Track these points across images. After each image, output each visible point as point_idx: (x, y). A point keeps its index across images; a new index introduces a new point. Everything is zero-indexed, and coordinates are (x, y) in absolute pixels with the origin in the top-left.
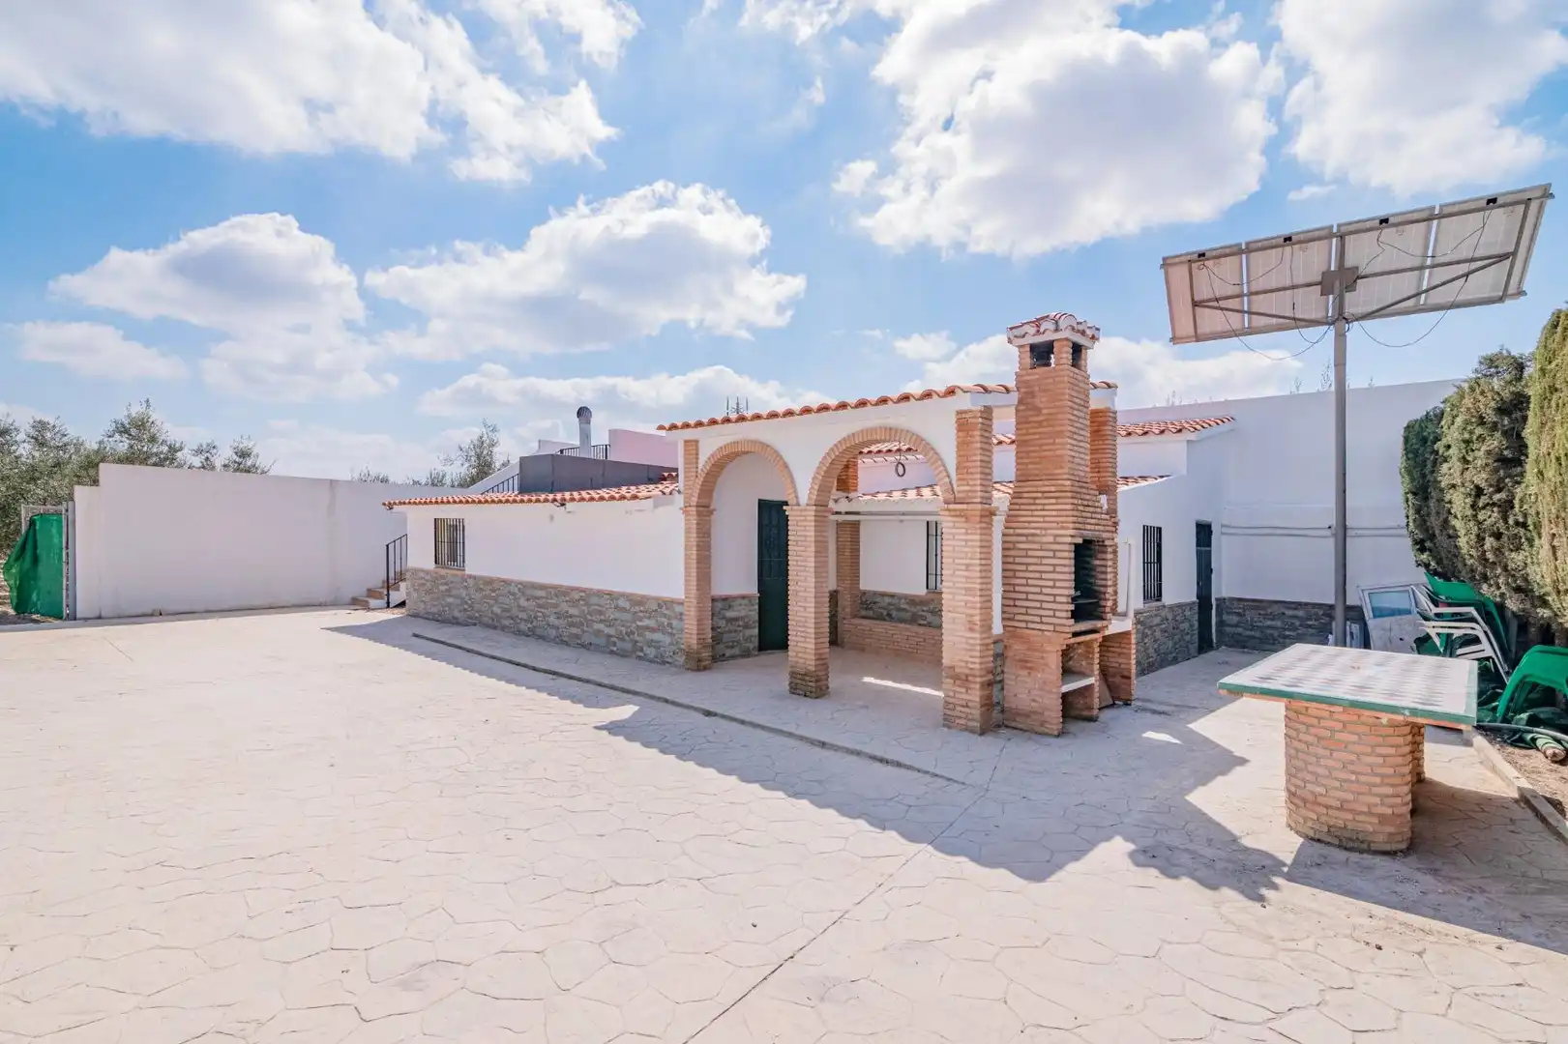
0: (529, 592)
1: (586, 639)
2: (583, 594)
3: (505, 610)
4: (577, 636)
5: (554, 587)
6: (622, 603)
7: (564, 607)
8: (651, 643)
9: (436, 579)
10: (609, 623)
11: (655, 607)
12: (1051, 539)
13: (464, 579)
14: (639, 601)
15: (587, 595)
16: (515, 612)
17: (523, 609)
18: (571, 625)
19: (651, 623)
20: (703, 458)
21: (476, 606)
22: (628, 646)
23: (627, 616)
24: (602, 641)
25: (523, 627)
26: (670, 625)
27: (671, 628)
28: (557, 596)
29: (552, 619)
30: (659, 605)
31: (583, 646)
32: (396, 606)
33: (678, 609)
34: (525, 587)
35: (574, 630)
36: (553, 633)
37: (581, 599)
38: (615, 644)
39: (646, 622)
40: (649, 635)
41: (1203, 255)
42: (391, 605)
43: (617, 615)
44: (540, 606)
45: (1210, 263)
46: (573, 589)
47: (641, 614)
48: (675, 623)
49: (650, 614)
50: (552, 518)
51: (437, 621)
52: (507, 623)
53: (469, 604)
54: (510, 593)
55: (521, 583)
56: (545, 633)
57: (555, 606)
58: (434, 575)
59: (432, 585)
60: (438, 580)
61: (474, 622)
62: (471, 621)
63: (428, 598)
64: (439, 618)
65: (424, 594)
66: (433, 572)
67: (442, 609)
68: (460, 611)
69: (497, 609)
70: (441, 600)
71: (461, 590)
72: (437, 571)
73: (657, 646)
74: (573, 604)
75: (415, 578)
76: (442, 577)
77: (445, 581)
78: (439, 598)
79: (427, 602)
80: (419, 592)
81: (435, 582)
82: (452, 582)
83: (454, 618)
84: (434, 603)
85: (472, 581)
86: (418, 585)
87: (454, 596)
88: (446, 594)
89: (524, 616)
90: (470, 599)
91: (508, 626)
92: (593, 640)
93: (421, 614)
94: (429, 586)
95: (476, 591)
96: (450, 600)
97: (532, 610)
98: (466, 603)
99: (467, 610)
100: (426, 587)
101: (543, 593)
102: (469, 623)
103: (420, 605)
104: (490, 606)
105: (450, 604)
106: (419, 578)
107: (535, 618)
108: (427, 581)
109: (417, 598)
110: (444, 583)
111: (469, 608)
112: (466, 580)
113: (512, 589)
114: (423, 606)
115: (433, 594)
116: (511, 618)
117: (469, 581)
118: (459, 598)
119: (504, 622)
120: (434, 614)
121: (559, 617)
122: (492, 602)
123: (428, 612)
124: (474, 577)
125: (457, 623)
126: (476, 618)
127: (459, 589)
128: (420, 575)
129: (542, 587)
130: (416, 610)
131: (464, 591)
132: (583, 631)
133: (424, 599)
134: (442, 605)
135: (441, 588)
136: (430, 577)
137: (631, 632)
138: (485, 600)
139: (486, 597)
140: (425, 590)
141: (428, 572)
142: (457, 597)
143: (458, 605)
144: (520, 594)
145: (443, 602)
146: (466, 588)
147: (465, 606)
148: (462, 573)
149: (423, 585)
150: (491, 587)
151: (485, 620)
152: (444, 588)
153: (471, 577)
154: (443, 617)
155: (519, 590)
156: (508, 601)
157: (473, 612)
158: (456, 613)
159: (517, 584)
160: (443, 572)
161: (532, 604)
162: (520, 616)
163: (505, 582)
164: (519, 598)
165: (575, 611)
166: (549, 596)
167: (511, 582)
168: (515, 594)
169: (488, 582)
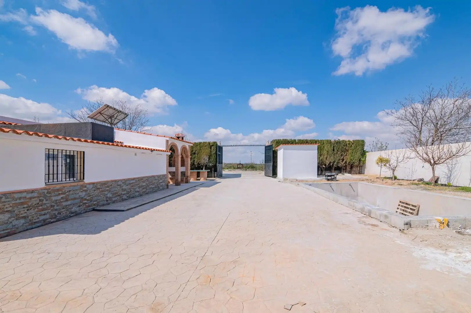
0: (128, 182)
1: (148, 191)
2: (146, 178)
4: (145, 192)
5: (138, 178)
6: (156, 178)
10: (153, 184)
13: (83, 187)
14: (159, 176)
15: (148, 178)
16: (121, 192)
17: (125, 190)
18: (143, 189)
19: (161, 181)
20: (169, 143)
21: (94, 199)
22: (157, 189)
23: (157, 181)
24: (151, 190)
28: (139, 181)
29: (137, 189)
30: (163, 176)
31: (147, 194)
33: (166, 176)
34: (125, 181)
35: (144, 190)
38: (154, 189)
43: (155, 181)
44: (132, 186)
46: (144, 177)
48: (165, 179)
49: (161, 179)
50: (136, 155)
51: (52, 223)
52: (116, 199)
53: (87, 200)
54: (118, 185)
55: (124, 180)
56: (134, 195)
57: (138, 184)
58: (44, 191)
59: (40, 200)
60: (50, 193)
61: (93, 207)
62: (90, 208)
63: (33, 212)
64: (52, 221)
65: (26, 211)
66: (42, 189)
67: (56, 212)
68: (79, 206)
69: (110, 195)
70: (56, 207)
71: (80, 194)
72: (47, 187)
73: (162, 186)
74: (144, 182)
75: (4, 202)
76: (58, 190)
77: (60, 192)
78: (52, 206)
79: (30, 216)
80: (14, 211)
81: (45, 196)
82: (70, 191)
83: (72, 213)
84: (43, 212)
85: (92, 186)
86: (10, 206)
87: (72, 199)
88: (62, 200)
89: (125, 192)
90: (89, 196)
91: (117, 200)
92: (149, 191)
93: (21, 229)
94: (34, 202)
95: (94, 191)
96: (69, 203)
97: (129, 189)
98: (86, 199)
99: (86, 203)
100: (30, 204)
101: (134, 181)
102: (88, 210)
103: (15, 222)
104: (105, 195)
105: (66, 206)
106: (14, 199)
107: (131, 191)
108: (30, 198)
109: (10, 218)
110: (59, 194)
111: (88, 202)
112: (85, 187)
113: (119, 183)
114: (23, 221)
115: (42, 206)
116: (118, 196)
117: (88, 186)
118: (78, 199)
119: (114, 199)
120: (44, 220)
121: (139, 187)
122: (106, 193)
123: (35, 222)
124: (93, 184)
125: (77, 214)
126: (94, 205)
127: (78, 193)
128: (16, 196)
129: (134, 179)
130: (7, 229)
131: (84, 193)
132: (147, 189)
133: (25, 215)
134: (56, 210)
135: (54, 198)
136: (35, 195)
137: (158, 185)
138: (102, 193)
139: (102, 191)
140: (27, 207)
141: (33, 191)
142: (75, 199)
143: (77, 204)
144: (123, 184)
145: (58, 208)
146: (86, 191)
147: (84, 202)
148: (81, 183)
149: (22, 204)
150: (106, 186)
151: (102, 203)
152: (59, 197)
153: (89, 184)
154: (58, 217)
155: (123, 183)
156: (116, 189)
157: (92, 203)
158: (74, 209)
159: (121, 180)
160: (58, 187)
161: (129, 187)
162: (123, 193)
163: (116, 181)
164: (123, 186)
165: (145, 184)
166: (136, 181)
167: (119, 180)
168: (120, 185)
169: (105, 183)
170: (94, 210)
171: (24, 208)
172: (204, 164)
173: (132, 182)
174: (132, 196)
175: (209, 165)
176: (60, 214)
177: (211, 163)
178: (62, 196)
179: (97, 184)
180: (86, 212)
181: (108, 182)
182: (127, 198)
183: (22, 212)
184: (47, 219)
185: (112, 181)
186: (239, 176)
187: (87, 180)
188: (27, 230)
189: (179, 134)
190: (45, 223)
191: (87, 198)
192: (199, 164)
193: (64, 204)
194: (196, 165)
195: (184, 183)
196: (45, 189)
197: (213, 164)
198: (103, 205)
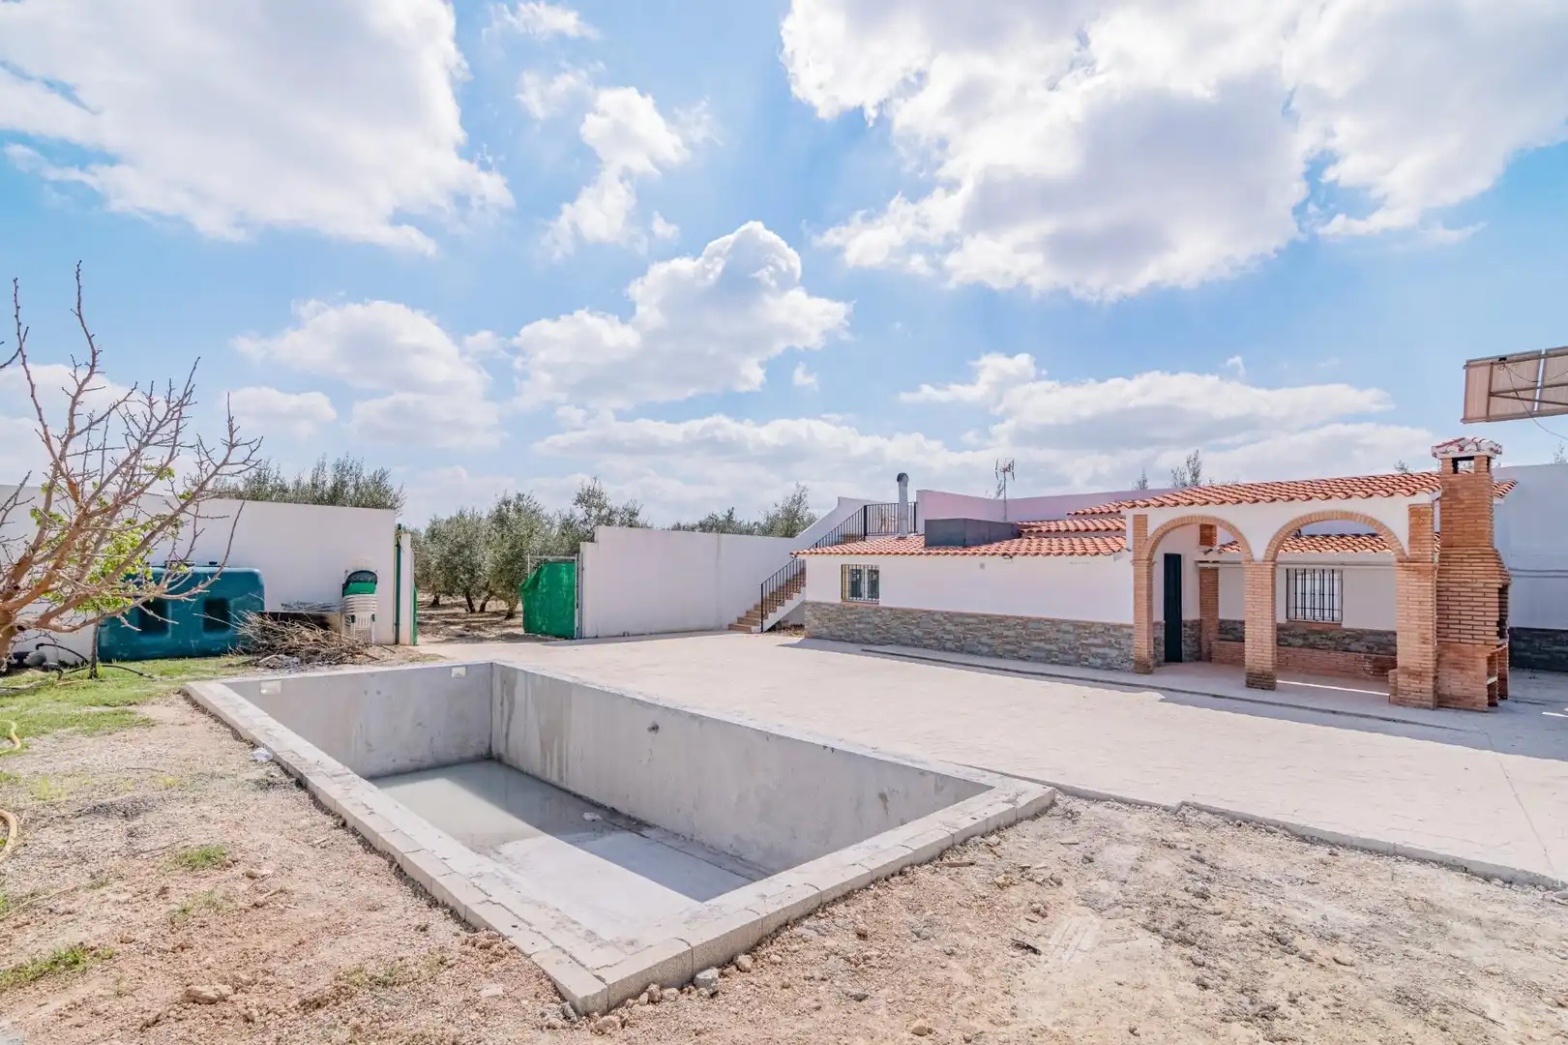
0: (956, 619)
2: (1018, 621)
3: (925, 633)
4: (1013, 652)
5: (986, 616)
6: (1065, 627)
7: (997, 630)
8: (1096, 656)
9: (841, 610)
10: (1048, 641)
11: (1102, 630)
12: (1482, 585)
13: (877, 610)
14: (1083, 626)
15: (1025, 622)
16: (939, 634)
17: (949, 632)
18: (1007, 643)
19: (1098, 641)
20: (1153, 527)
21: (893, 630)
22: (1072, 657)
23: (1070, 637)
25: (949, 645)
26: (1118, 642)
27: (1120, 644)
28: (989, 622)
29: (984, 639)
31: (1020, 658)
32: (770, 630)
33: (1125, 630)
34: (950, 617)
35: (1010, 647)
36: (985, 649)
37: (1018, 624)
38: (1057, 657)
39: (1091, 641)
40: (1094, 650)
41: (1504, 359)
42: (765, 630)
43: (1060, 635)
44: (971, 630)
45: (1509, 365)
46: (1008, 617)
47: (1087, 635)
48: (1123, 641)
49: (1096, 635)
50: (982, 566)
53: (883, 629)
54: (934, 620)
55: (947, 613)
56: (977, 650)
57: (988, 630)
58: (840, 607)
59: (838, 615)
60: (846, 611)
62: (884, 641)
63: (832, 624)
64: (846, 639)
65: (828, 622)
66: (839, 604)
67: (850, 632)
68: (872, 634)
69: (917, 632)
70: (849, 626)
71: (874, 619)
72: (844, 603)
73: (1104, 657)
74: (1008, 628)
75: (817, 610)
76: (851, 609)
77: (854, 612)
78: (846, 624)
79: (831, 627)
81: (841, 612)
82: (863, 612)
83: (865, 640)
84: (840, 628)
85: (888, 613)
86: (820, 615)
87: (864, 623)
88: (856, 621)
89: (951, 637)
90: (886, 625)
91: (931, 645)
92: (1034, 654)
93: (825, 636)
94: (834, 615)
95: (892, 619)
96: (861, 626)
97: (959, 633)
98: (881, 628)
99: (881, 633)
100: (831, 616)
101: (974, 620)
104: (909, 630)
105: (859, 628)
106: (822, 609)
107: (964, 638)
108: (832, 611)
109: (819, 624)
111: (883, 632)
112: (880, 611)
113: (937, 617)
114: (826, 630)
115: (839, 621)
116: (934, 639)
117: (883, 611)
118: (871, 624)
119: (926, 642)
120: (840, 636)
121: (991, 637)
122: (912, 627)
123: (833, 635)
124: (891, 609)
125: (869, 643)
126: (891, 639)
127: (872, 617)
128: (823, 607)
129: (972, 616)
130: (817, 633)
131: (879, 620)
132: (1021, 648)
133: (828, 625)
134: (849, 629)
135: (849, 617)
136: (835, 609)
138: (905, 626)
139: (904, 623)
141: (832, 605)
142: (869, 623)
143: (870, 630)
144: (946, 621)
145: (851, 627)
146: (880, 617)
147: (878, 630)
148: (876, 606)
149: (826, 614)
150: (911, 616)
151: (903, 641)
152: (853, 617)
153: (885, 608)
154: (851, 638)
155: (945, 618)
156: (931, 626)
158: (867, 635)
159: (942, 613)
160: (851, 605)
161: (961, 629)
162: (946, 637)
163: (929, 612)
164: (945, 625)
165: (1011, 633)
166: (981, 622)
167: (935, 613)
168: (939, 621)
169: (907, 612)
171: (828, 619)
173: (968, 620)
174: (968, 648)
176: (853, 636)
178: (855, 616)
179: (896, 611)
180: (879, 644)
181: (915, 611)
182: (957, 650)
183: (826, 622)
184: (843, 636)
185: (921, 611)
187: (882, 603)
190: (840, 639)
191: (883, 627)
193: (857, 626)
196: (841, 605)
198: (906, 645)
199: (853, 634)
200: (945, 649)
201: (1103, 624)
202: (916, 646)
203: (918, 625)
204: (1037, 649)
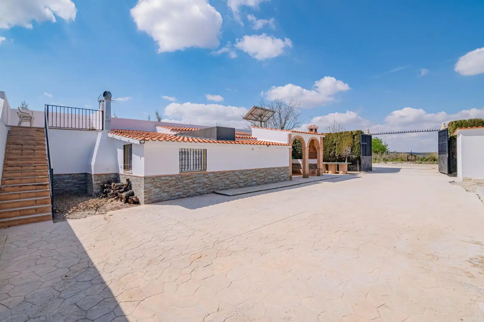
0: (244, 173)
1: (266, 181)
2: (264, 170)
3: (231, 182)
4: (263, 182)
5: (255, 169)
6: (277, 170)
9: (178, 178)
10: (273, 175)
14: (279, 168)
15: (266, 170)
16: (237, 181)
17: (242, 179)
18: (261, 179)
19: (283, 173)
20: (292, 137)
21: (214, 184)
23: (277, 173)
24: (271, 180)
25: (242, 185)
26: (287, 172)
28: (256, 172)
29: (254, 179)
30: (285, 169)
31: (265, 183)
33: (288, 168)
34: (242, 172)
35: (262, 180)
36: (254, 183)
37: (265, 171)
38: (274, 180)
40: (282, 176)
41: (257, 107)
43: (275, 173)
44: (249, 176)
45: (257, 109)
46: (261, 169)
48: (288, 171)
49: (282, 171)
50: (253, 149)
51: (184, 198)
52: (233, 185)
53: (209, 185)
54: (235, 175)
55: (241, 170)
56: (251, 184)
57: (255, 175)
58: (178, 176)
59: (176, 182)
60: (182, 178)
61: (213, 190)
62: (211, 191)
63: (172, 189)
64: (184, 196)
65: (168, 188)
66: (177, 175)
67: (187, 191)
68: (203, 189)
69: (228, 182)
70: (186, 188)
71: (203, 179)
72: (181, 174)
73: (284, 177)
74: (262, 173)
75: (157, 181)
76: (188, 176)
77: (189, 178)
78: (184, 187)
79: (171, 191)
80: (162, 187)
81: (179, 180)
82: (196, 177)
83: (198, 193)
84: (178, 190)
85: (212, 175)
86: (160, 184)
87: (197, 183)
88: (190, 183)
89: (242, 181)
90: (210, 182)
91: (234, 187)
92: (268, 181)
93: (165, 199)
94: (173, 183)
95: (214, 178)
96: (195, 185)
97: (246, 178)
98: (207, 184)
99: (208, 187)
100: (170, 184)
101: (251, 172)
102: (209, 192)
103: (162, 194)
104: (223, 182)
105: (193, 187)
106: (162, 180)
107: (248, 180)
108: (171, 180)
109: (159, 191)
110: (189, 179)
111: (209, 186)
112: (207, 175)
113: (236, 173)
114: (166, 194)
115: (177, 186)
116: (236, 183)
117: (209, 174)
118: (202, 183)
119: (231, 186)
120: (179, 195)
121: (257, 178)
122: (225, 180)
123: (173, 196)
124: (213, 173)
125: (201, 194)
126: (215, 189)
127: (202, 179)
128: (163, 178)
129: (250, 170)
130: (158, 198)
131: (206, 180)
132: (265, 180)
133: (168, 190)
134: (186, 189)
135: (185, 181)
136: (174, 178)
137: (278, 176)
138: (221, 180)
139: (221, 179)
140: (169, 186)
141: (172, 176)
142: (200, 183)
143: (201, 186)
144: (240, 174)
145: (187, 188)
146: (208, 178)
147: (207, 186)
148: (204, 172)
149: (166, 183)
150: (224, 175)
151: (221, 188)
153: (210, 173)
154: (188, 195)
156: (234, 178)
157: (213, 187)
158: (199, 190)
159: (238, 171)
160: (188, 174)
161: (246, 176)
162: (240, 181)
163: (233, 171)
164: (240, 176)
165: (263, 175)
166: (253, 172)
167: (236, 171)
168: (237, 175)
169: (224, 173)
170: (214, 192)
171: (167, 186)
172: (346, 156)
173: (249, 172)
174: (249, 184)
175: (351, 157)
176: (189, 193)
177: (354, 155)
178: (190, 180)
179: (217, 173)
180: (208, 193)
181: (226, 172)
182: (245, 186)
183: (166, 188)
184: (181, 195)
185: (229, 171)
186: (398, 170)
187: (208, 170)
188: (169, 200)
189: (311, 126)
190: (179, 197)
191: (209, 183)
192: (340, 155)
193: (192, 186)
194: (336, 157)
195: (316, 176)
196: (179, 175)
197: (357, 156)
198: (222, 190)
199: (189, 192)
200: (240, 187)
201: (284, 167)
202: (227, 189)
203: (227, 179)
204: (269, 179)
